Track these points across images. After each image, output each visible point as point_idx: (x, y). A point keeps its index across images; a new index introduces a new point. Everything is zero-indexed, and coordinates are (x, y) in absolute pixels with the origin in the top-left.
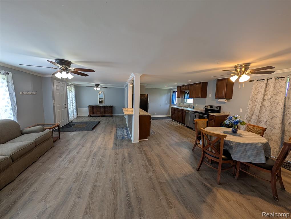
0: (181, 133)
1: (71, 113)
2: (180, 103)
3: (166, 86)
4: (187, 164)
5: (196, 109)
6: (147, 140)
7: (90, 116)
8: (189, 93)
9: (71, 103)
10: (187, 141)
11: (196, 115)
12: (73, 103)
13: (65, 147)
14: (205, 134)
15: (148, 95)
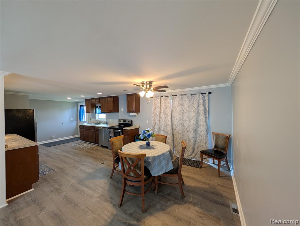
0: (94, 158)
2: (91, 119)
3: (68, 98)
4: (106, 204)
5: (110, 124)
6: (33, 189)
8: (100, 107)
10: (103, 166)
11: (110, 132)
14: (125, 157)
15: (34, 110)
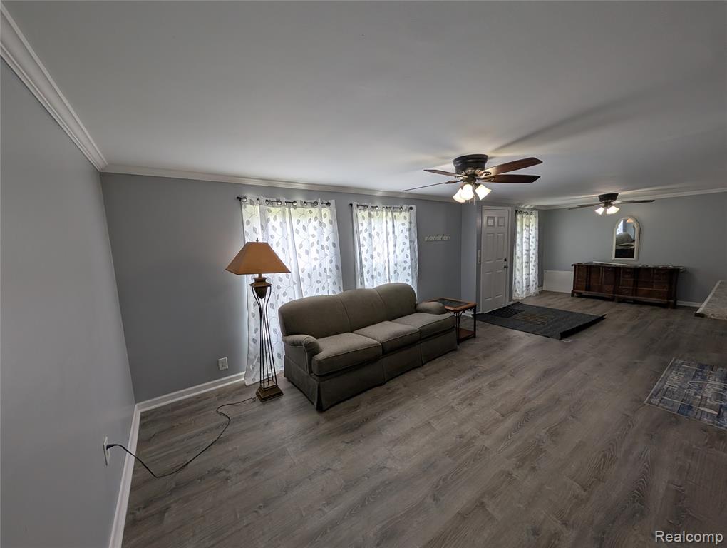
1: (520, 282)
7: (576, 293)
9: (525, 257)
12: (531, 255)
13: (475, 359)
